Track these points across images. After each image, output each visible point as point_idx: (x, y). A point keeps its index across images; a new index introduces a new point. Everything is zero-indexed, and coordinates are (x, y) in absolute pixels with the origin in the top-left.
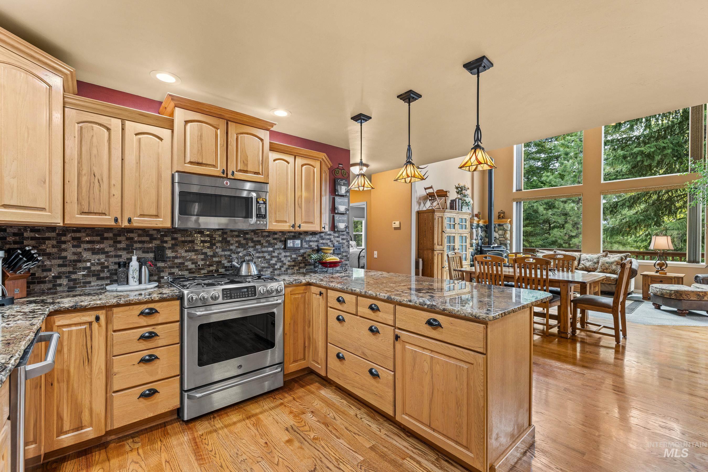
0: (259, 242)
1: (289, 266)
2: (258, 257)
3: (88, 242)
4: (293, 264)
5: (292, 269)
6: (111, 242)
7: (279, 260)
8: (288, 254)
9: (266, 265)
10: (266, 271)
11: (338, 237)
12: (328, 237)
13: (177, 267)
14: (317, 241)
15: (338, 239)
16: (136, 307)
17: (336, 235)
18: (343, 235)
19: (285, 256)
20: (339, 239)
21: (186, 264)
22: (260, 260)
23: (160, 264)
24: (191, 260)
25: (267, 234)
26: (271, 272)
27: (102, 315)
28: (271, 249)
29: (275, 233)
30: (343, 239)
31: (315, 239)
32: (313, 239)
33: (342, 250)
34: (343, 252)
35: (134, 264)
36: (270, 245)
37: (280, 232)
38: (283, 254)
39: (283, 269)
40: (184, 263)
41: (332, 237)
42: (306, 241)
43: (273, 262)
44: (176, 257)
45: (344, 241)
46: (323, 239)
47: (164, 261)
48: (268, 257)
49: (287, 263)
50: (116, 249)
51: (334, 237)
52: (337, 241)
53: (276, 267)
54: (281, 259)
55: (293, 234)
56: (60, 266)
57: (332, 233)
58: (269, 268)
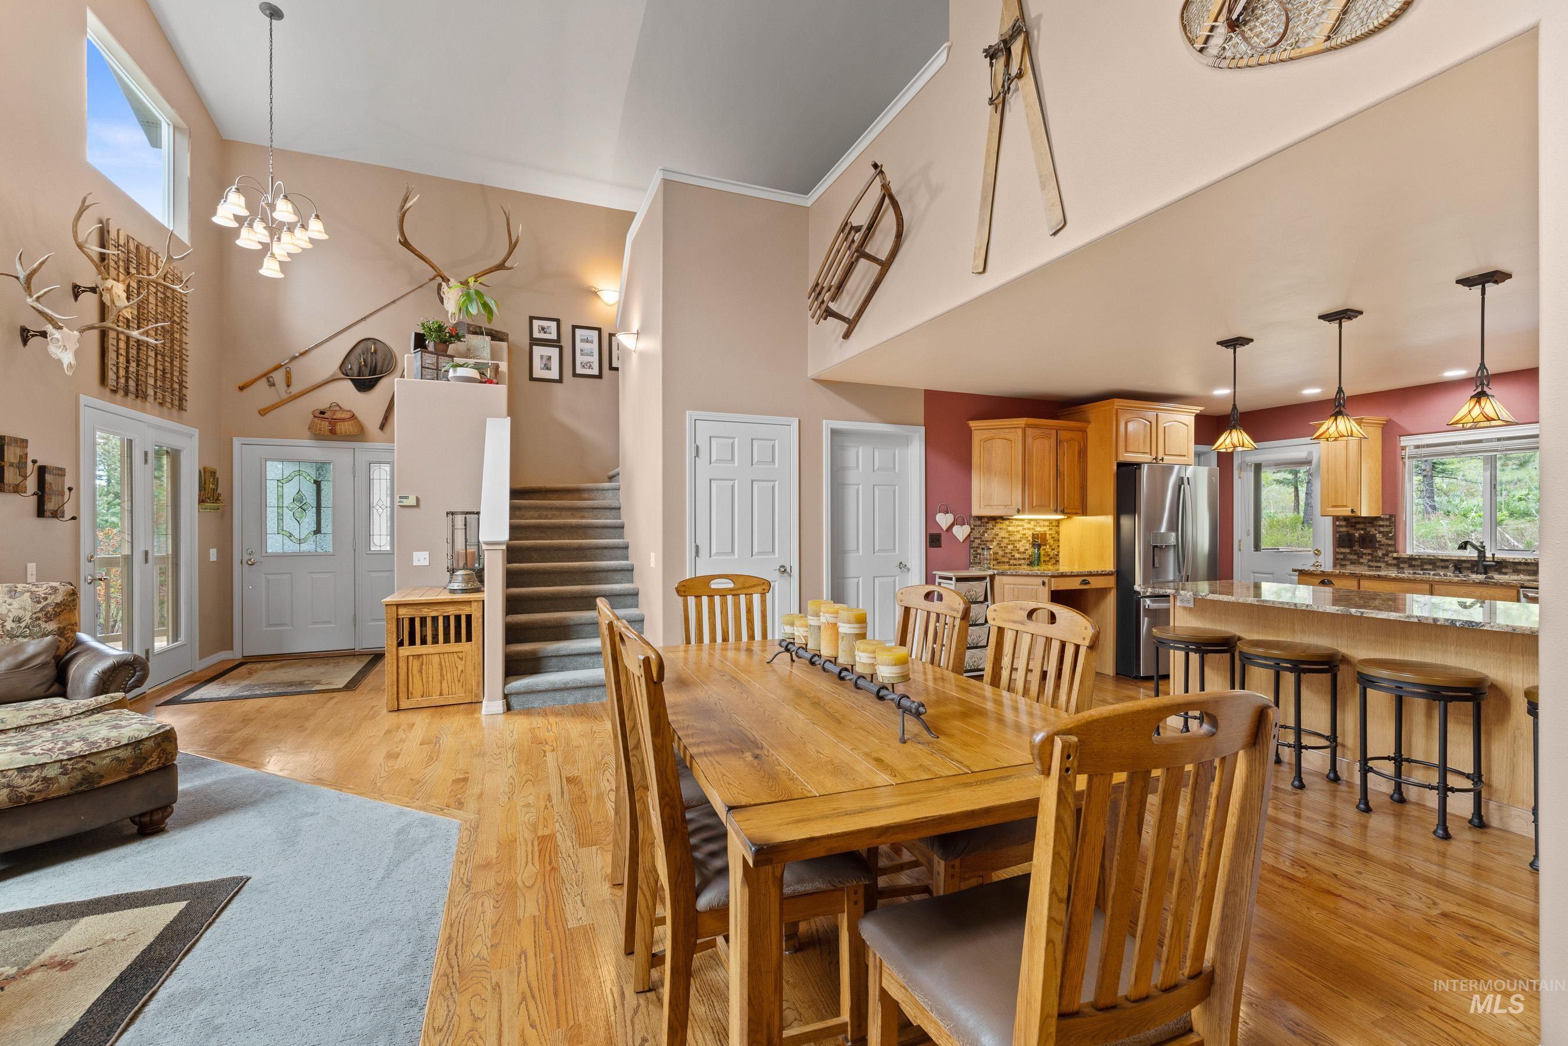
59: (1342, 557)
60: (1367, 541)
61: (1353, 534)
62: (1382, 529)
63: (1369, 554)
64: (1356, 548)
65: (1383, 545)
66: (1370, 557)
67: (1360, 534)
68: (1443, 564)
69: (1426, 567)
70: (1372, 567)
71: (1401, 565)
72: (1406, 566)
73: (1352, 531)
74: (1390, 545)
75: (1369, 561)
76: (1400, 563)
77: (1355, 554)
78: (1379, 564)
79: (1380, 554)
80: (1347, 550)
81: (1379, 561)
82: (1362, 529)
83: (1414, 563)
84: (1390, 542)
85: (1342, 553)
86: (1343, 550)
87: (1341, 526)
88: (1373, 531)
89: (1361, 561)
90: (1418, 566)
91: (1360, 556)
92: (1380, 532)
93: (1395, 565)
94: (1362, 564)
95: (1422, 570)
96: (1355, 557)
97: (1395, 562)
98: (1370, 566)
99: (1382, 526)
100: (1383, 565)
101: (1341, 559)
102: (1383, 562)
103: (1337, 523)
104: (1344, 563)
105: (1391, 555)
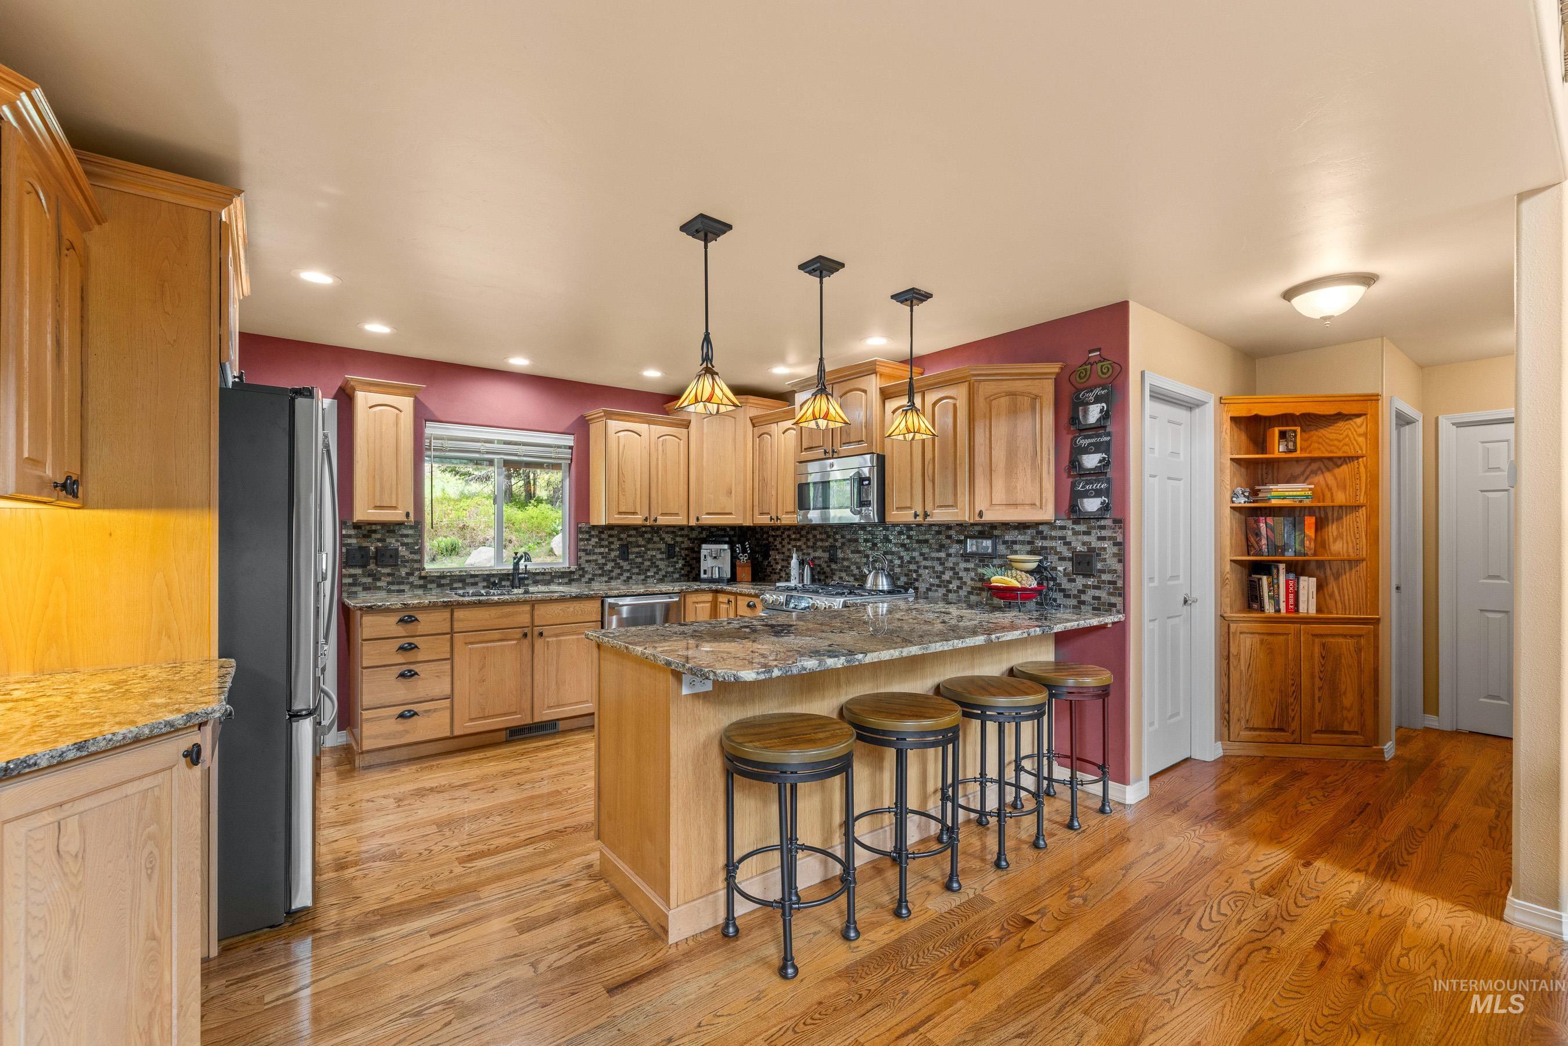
0: (926, 541)
1: (972, 588)
2: (926, 567)
3: (795, 540)
4: (979, 585)
5: (978, 594)
6: (804, 540)
7: (956, 576)
8: (971, 565)
9: (937, 581)
10: (936, 591)
11: (1087, 533)
12: (1059, 533)
13: (846, 571)
14: (1029, 543)
15: (1086, 538)
16: (746, 598)
17: (1082, 528)
18: (1103, 527)
19: (967, 570)
20: (1092, 539)
21: (852, 568)
22: (927, 571)
23: (834, 566)
24: (856, 563)
25: (937, 528)
26: (944, 595)
27: (732, 598)
28: (942, 555)
29: (948, 527)
30: (1101, 539)
31: (1028, 538)
32: (1020, 538)
33: (1099, 566)
34: (1103, 571)
35: (794, 562)
36: (942, 547)
37: (957, 525)
38: (963, 565)
39: (963, 593)
40: (849, 567)
41: (1070, 533)
42: (1005, 542)
43: (946, 577)
44: (844, 559)
45: (1106, 544)
46: (1045, 538)
47: (836, 563)
48: (939, 568)
49: (969, 582)
50: (808, 547)
51: (1076, 533)
52: (1084, 544)
53: (951, 586)
54: (958, 573)
55: (979, 528)
56: (783, 560)
57: (1069, 524)
58: (939, 586)
59: (350, 580)
60: (387, 557)
61: (367, 549)
62: (406, 540)
63: (389, 575)
64: (372, 566)
65: (407, 561)
66: (390, 579)
67: (376, 548)
68: (472, 580)
69: (455, 585)
70: (394, 591)
71: (429, 586)
72: (434, 586)
73: (365, 544)
74: (416, 561)
75: (389, 583)
76: (429, 581)
77: (369, 575)
78: (402, 587)
79: (403, 572)
80: (358, 571)
81: (403, 583)
82: (379, 540)
83: (443, 582)
84: (416, 557)
85: (350, 576)
86: (352, 571)
87: (350, 536)
88: (392, 542)
89: (379, 584)
90: (447, 585)
91: (376, 577)
92: (403, 544)
93: (420, 587)
94: (379, 588)
95: (451, 589)
96: (369, 580)
97: (421, 582)
98: (389, 591)
99: (407, 536)
100: (406, 587)
101: (350, 585)
102: (408, 583)
103: (344, 532)
104: (354, 589)
105: (417, 573)
